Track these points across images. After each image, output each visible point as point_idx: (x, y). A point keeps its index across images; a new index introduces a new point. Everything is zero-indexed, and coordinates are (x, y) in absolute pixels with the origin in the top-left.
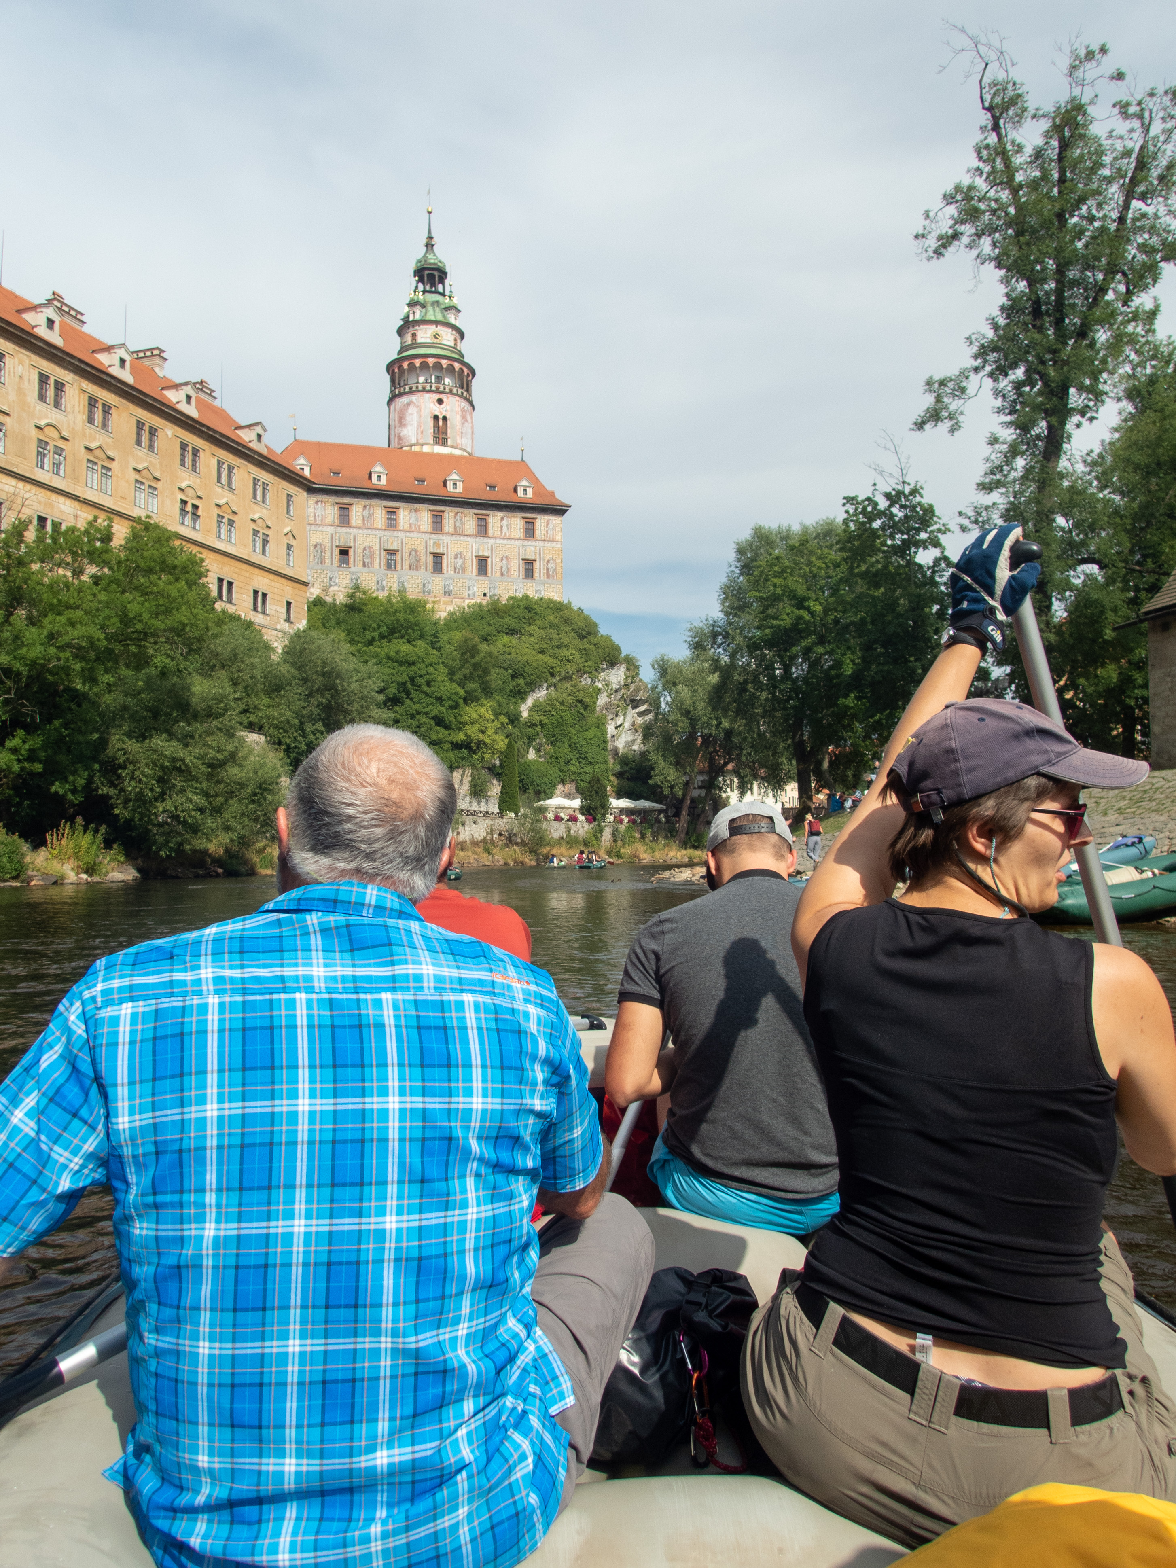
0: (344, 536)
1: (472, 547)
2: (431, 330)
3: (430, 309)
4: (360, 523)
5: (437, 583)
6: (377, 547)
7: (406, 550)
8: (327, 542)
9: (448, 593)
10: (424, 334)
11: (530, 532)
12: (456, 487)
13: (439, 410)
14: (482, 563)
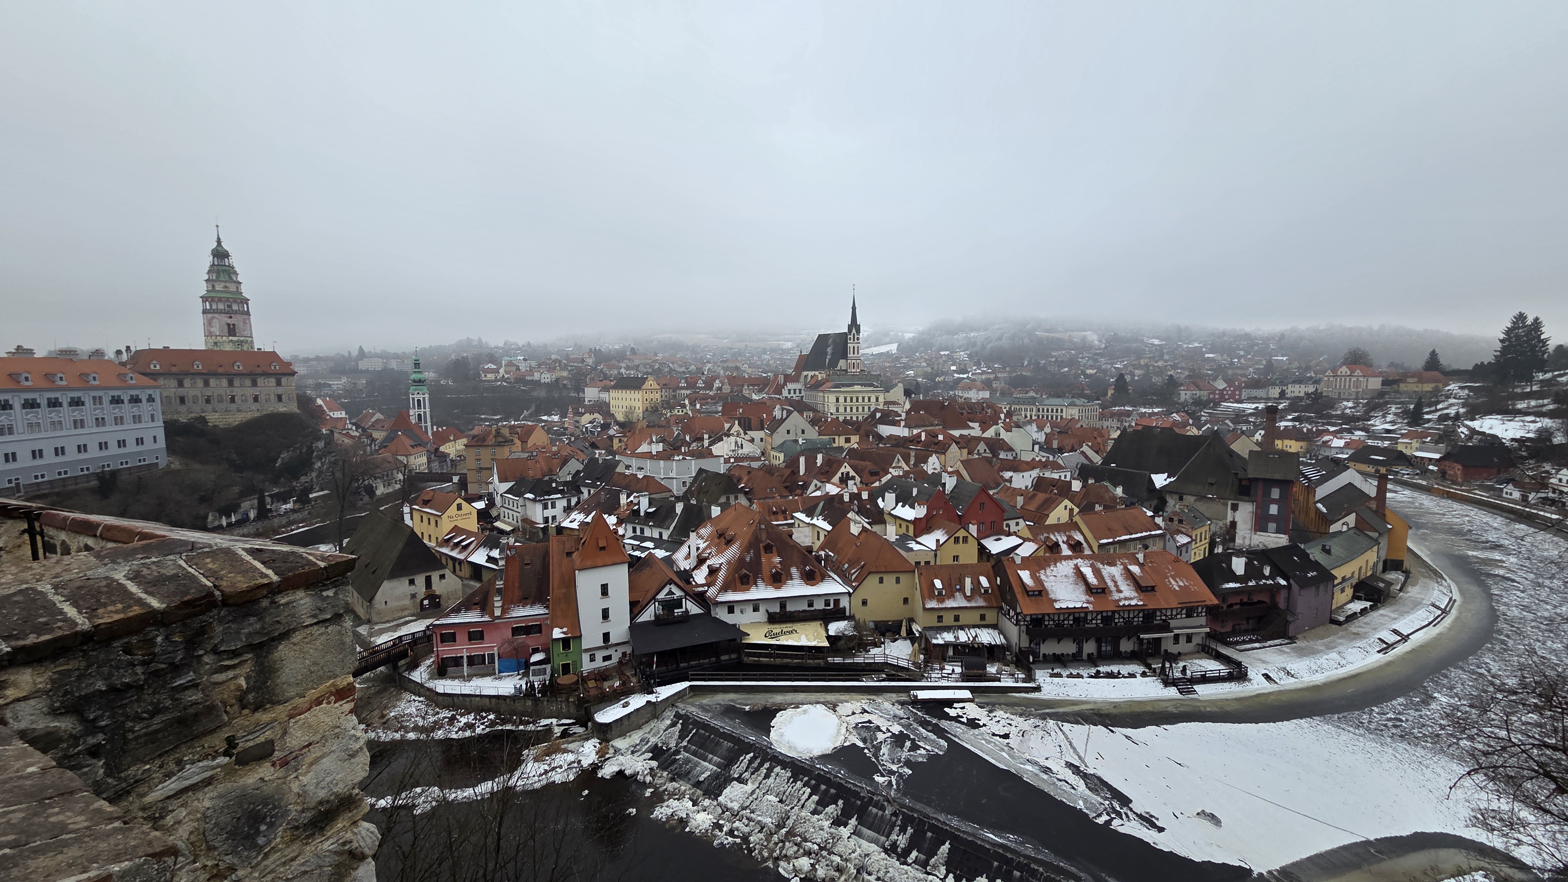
0: (181, 391)
1: (250, 391)
2: (223, 284)
3: (222, 274)
4: (189, 386)
5: (233, 407)
6: (200, 395)
7: (215, 395)
8: (172, 395)
9: (239, 411)
10: (219, 287)
11: (279, 384)
12: (239, 367)
13: (229, 321)
14: (256, 399)
